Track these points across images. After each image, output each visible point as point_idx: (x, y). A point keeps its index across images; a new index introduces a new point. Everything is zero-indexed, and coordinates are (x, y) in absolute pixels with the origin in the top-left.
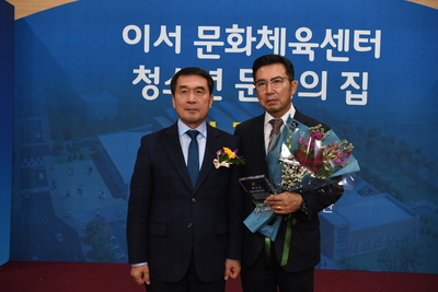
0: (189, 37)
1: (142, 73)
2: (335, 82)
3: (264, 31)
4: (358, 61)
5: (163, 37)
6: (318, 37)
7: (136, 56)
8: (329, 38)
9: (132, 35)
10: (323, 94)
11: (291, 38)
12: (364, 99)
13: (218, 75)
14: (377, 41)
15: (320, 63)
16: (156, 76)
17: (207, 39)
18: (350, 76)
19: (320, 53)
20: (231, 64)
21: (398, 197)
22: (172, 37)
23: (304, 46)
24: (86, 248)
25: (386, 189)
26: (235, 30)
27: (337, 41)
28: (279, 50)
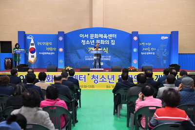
0: (89, 36)
1: (83, 41)
2: (110, 41)
3: (100, 35)
4: (113, 39)
5: (86, 36)
6: (107, 35)
7: (82, 39)
9: (81, 36)
10: (108, 44)
11: (104, 35)
12: (114, 44)
13: (93, 41)
14: (116, 36)
15: (108, 39)
16: (85, 41)
17: (92, 36)
18: (112, 41)
19: (108, 38)
20: (95, 39)
21: (119, 58)
23: (106, 37)
24: (75, 66)
25: (118, 56)
26: (96, 35)
27: (110, 36)
28: (102, 37)
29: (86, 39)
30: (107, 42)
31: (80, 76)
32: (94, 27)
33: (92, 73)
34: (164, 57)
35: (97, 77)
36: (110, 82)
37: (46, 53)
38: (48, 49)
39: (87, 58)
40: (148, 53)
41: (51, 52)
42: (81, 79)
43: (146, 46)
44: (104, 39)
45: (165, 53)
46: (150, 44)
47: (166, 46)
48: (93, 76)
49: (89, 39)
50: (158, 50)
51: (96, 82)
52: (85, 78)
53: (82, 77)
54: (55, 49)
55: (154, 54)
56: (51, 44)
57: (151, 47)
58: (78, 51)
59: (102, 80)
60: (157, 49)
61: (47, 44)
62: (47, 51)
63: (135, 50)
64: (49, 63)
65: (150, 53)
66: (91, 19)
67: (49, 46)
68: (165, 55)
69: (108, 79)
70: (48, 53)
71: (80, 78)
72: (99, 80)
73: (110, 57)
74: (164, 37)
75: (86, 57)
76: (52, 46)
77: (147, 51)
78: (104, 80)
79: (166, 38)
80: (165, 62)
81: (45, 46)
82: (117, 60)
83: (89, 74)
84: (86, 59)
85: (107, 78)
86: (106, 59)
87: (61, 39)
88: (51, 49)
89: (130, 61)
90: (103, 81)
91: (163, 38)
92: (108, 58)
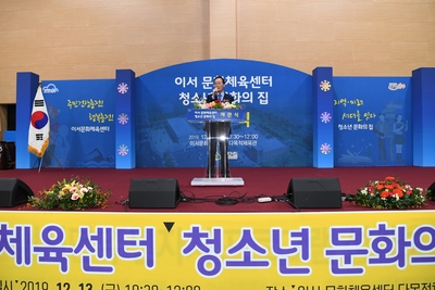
0: (200, 81)
1: (183, 95)
2: (256, 96)
3: (228, 78)
4: (264, 88)
5: (190, 81)
6: (248, 80)
7: (180, 89)
8: (252, 80)
9: (179, 81)
10: (251, 101)
11: (238, 80)
12: (267, 102)
14: (270, 80)
15: (250, 89)
16: (188, 96)
17: (207, 81)
18: (261, 94)
19: (249, 85)
21: (281, 138)
22: (194, 81)
23: (243, 83)
24: (164, 162)
25: (276, 136)
27: (256, 80)
28: (234, 85)
29: (190, 90)
30: (249, 98)
31: (121, 233)
32: (212, 58)
33: (186, 220)
34: (396, 135)
35: (217, 242)
36: (284, 269)
37: (88, 129)
38: (93, 117)
39: (195, 140)
40: (355, 126)
41: (101, 125)
42: (127, 249)
43: (352, 109)
44: (241, 89)
45: (398, 127)
46: (360, 103)
47: (400, 107)
48: (196, 236)
49: (200, 90)
50: (382, 117)
51: (209, 265)
52: (149, 243)
53: (137, 238)
54: (110, 117)
55: (371, 128)
56: (100, 103)
57: (363, 110)
58: (172, 122)
59: (239, 256)
60: (378, 115)
61: (91, 104)
62: (91, 124)
63: (325, 118)
64: (96, 154)
65: (360, 127)
66: (206, 46)
67: (97, 110)
68: (398, 131)
69: (277, 249)
70: (93, 129)
71: (122, 243)
72: (224, 257)
73: (255, 136)
74: (394, 84)
75: (191, 137)
76: (105, 111)
77: (354, 121)
78: (255, 256)
79: (402, 86)
80: (399, 148)
81: (87, 110)
82: (274, 144)
83: (169, 226)
84: (192, 143)
85: (268, 246)
86: (246, 143)
87: (123, 89)
88: (100, 117)
89: (310, 146)
90: (247, 261)
91: (393, 86)
92: (250, 139)
